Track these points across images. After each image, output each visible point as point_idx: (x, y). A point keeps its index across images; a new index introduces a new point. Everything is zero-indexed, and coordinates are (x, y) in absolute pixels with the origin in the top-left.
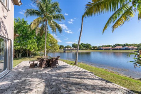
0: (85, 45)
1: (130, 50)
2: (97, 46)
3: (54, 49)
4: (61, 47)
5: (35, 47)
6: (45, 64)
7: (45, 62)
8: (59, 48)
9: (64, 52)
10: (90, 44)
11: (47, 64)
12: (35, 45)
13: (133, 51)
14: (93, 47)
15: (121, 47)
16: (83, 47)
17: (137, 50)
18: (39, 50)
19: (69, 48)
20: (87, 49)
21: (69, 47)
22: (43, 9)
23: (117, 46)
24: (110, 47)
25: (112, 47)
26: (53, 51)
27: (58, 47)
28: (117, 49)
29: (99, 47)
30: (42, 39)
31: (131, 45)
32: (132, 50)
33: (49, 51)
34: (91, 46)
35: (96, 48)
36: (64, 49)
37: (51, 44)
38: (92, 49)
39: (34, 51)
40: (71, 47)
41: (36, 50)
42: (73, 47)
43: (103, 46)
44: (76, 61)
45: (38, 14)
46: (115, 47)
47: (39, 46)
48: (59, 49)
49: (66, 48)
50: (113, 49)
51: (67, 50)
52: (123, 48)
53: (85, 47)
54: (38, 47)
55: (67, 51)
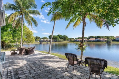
0: (62, 36)
1: (101, 42)
2: (73, 38)
3: (30, 41)
4: (37, 38)
5: (11, 39)
6: (24, 52)
7: (24, 51)
8: (35, 39)
9: (41, 43)
10: (67, 36)
11: (25, 52)
12: (10, 37)
13: (103, 43)
14: (70, 39)
15: (94, 39)
16: (60, 39)
17: (107, 42)
18: (14, 42)
19: (46, 40)
20: (64, 41)
21: (46, 38)
22: (20, 5)
23: (92, 38)
24: (85, 39)
25: (87, 39)
26: (28, 43)
27: (33, 39)
28: (91, 41)
29: (76, 39)
30: (17, 31)
31: (103, 37)
32: (103, 41)
33: (24, 42)
34: (68, 37)
35: (72, 40)
36: (40, 41)
37: (26, 35)
38: (69, 41)
39: (9, 43)
40: (48, 39)
41: (11, 42)
42: (49, 38)
43: (79, 38)
44: (49, 51)
45: (14, 8)
46: (90, 38)
47: (15, 38)
48: (34, 41)
49: (43, 40)
50: (87, 41)
51: (44, 41)
52: (96, 40)
53: (62, 39)
54: (13, 38)
55: (43, 43)
